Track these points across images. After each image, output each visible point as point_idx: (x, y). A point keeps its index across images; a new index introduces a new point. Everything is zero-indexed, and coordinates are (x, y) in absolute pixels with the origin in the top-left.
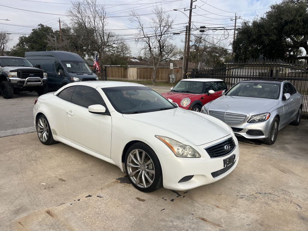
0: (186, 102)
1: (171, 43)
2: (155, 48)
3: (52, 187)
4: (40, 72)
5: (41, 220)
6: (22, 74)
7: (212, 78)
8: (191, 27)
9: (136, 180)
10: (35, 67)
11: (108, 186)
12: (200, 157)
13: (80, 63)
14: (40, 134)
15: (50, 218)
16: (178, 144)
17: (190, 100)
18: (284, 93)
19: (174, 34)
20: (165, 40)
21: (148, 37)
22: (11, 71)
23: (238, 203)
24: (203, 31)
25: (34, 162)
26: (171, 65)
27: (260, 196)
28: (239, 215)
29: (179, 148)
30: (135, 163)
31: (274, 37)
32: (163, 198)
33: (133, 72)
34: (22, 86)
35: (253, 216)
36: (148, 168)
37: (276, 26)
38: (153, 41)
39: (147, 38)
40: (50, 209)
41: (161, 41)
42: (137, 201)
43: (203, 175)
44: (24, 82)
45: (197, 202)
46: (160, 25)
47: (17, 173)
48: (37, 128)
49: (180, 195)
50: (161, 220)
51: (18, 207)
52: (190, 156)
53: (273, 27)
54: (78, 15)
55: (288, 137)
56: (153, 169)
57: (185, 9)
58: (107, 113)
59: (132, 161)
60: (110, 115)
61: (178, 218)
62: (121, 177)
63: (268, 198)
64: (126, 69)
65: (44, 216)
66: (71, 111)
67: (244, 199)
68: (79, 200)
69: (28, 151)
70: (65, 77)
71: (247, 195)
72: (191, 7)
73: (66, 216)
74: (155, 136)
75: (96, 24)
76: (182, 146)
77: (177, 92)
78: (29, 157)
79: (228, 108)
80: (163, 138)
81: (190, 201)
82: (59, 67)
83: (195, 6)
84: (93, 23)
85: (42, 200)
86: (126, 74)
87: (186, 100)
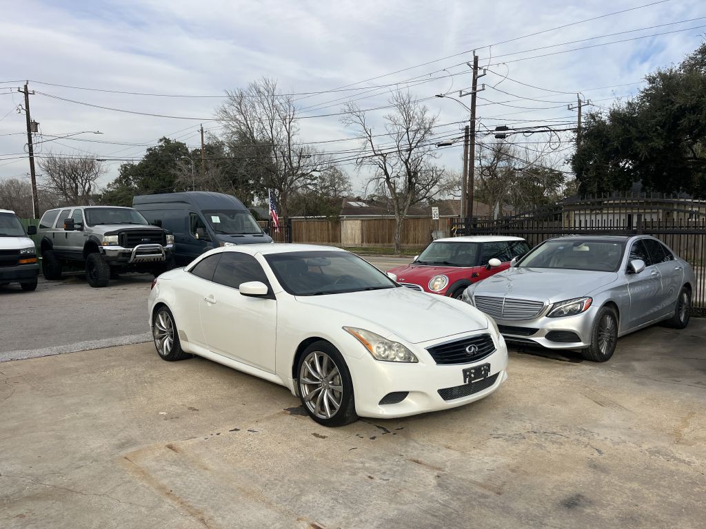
0: (440, 282)
1: (433, 165)
2: (398, 176)
3: (177, 418)
4: (160, 235)
5: (158, 455)
6: (128, 238)
7: (508, 234)
8: (476, 129)
9: (314, 407)
10: (153, 224)
11: (268, 418)
12: (416, 361)
13: (237, 215)
14: (158, 342)
15: (173, 453)
16: (379, 340)
17: (447, 278)
18: (631, 258)
19: (439, 146)
20: (418, 160)
21: (382, 155)
22: (108, 234)
23: (488, 444)
24: (503, 137)
25: (149, 384)
26: (433, 211)
27: (533, 436)
28: (480, 458)
29: (381, 345)
30: (313, 376)
31: (658, 143)
32: (357, 435)
33: (352, 229)
34: (126, 261)
35: (503, 460)
36: (333, 384)
37: (660, 118)
38: (393, 162)
39: (381, 157)
40: (173, 442)
41: (410, 161)
42: (314, 437)
43: (422, 393)
44: (130, 253)
45: (416, 441)
46: (407, 129)
47: (121, 399)
48: (154, 332)
49: (389, 432)
50: (346, 461)
51: (123, 441)
52: (399, 360)
53: (653, 122)
54: (238, 117)
55: (648, 349)
56: (340, 384)
57: (461, 92)
58: (270, 295)
59: (309, 374)
60: (275, 299)
61: (375, 459)
62: (292, 406)
63: (546, 439)
64: (337, 223)
65: (164, 450)
66: (212, 297)
67: (501, 439)
68: (218, 434)
69: (139, 370)
70: (208, 243)
71: (509, 433)
72: (474, 88)
73: (197, 452)
74: (343, 328)
75: (274, 132)
76: (386, 344)
77: (426, 263)
78: (140, 378)
79: (511, 289)
80: (355, 331)
81: (404, 440)
82: (197, 224)
83: (483, 85)
84: (269, 132)
85: (161, 433)
86: (339, 233)
87: (439, 279)
